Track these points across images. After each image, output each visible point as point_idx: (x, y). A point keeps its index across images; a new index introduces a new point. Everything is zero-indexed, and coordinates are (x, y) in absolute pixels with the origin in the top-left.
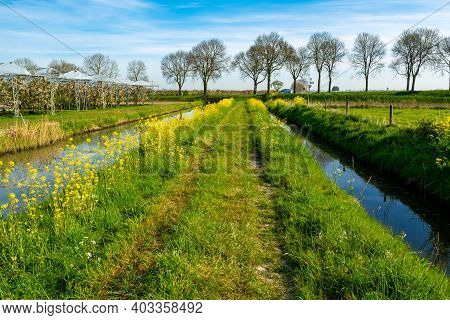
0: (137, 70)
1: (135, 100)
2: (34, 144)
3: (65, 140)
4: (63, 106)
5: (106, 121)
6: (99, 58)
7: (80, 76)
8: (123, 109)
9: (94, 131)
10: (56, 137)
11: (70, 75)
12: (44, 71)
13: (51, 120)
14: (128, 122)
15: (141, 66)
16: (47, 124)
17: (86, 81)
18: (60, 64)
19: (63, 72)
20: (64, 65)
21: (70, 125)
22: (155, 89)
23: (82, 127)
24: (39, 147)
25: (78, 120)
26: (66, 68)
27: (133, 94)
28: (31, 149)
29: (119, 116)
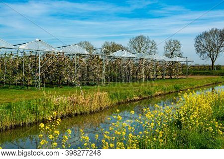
0: (173, 47)
1: (171, 74)
2: (87, 109)
3: (112, 107)
4: (111, 79)
5: (145, 93)
6: (141, 39)
7: (125, 54)
8: (160, 81)
9: (135, 100)
10: (104, 105)
11: (118, 54)
12: (99, 51)
13: (102, 90)
14: (164, 94)
15: (177, 44)
16: (99, 93)
17: (130, 59)
18: (111, 45)
19: (113, 52)
20: (114, 45)
21: (116, 95)
22: (189, 64)
23: (125, 97)
24: (91, 113)
25: (123, 91)
26: (116, 48)
27: (169, 69)
28: (85, 114)
29: (156, 88)
